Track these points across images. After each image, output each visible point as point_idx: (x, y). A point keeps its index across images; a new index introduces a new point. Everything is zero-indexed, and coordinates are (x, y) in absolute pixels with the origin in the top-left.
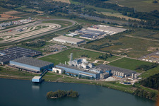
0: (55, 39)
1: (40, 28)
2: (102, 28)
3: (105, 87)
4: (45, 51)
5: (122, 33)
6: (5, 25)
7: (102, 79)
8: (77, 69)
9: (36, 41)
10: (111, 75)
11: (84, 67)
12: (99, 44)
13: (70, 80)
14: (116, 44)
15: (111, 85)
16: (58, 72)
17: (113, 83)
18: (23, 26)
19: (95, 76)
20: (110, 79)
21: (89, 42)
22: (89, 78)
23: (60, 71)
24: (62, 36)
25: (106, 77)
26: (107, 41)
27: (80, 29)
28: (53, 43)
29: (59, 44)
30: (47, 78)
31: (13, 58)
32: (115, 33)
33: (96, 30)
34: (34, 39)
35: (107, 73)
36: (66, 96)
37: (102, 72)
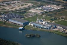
0: (30, 11)
1: (23, 5)
2: (53, 6)
3: (53, 33)
4: (25, 16)
5: (62, 9)
6: (7, 3)
7: (52, 29)
8: (40, 24)
9: (21, 11)
10: (56, 28)
12: (51, 13)
13: (36, 29)
14: (59, 14)
15: (56, 32)
16: (31, 25)
17: (57, 31)
18: (15, 4)
19: (48, 28)
21: (46, 12)
22: (45, 29)
24: (34, 9)
25: (53, 29)
26: (55, 12)
27: (43, 6)
28: (29, 12)
29: (32, 13)
30: (26, 28)
31: (10, 18)
32: (59, 9)
33: (50, 7)
34: (20, 10)
35: (54, 27)
36: (34, 36)
37: (51, 26)
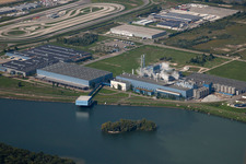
0: (115, 31)
1: (87, 11)
2: (196, 10)
3: (203, 112)
4: (97, 51)
5: (231, 17)
6: (28, 6)
7: (197, 99)
8: (154, 82)
9: (81, 35)
10: (212, 91)
11: (164, 78)
12: (190, 38)
13: (140, 102)
14: (220, 37)
15: (212, 109)
16: (120, 87)
17: (217, 105)
18: (59, 8)
19: (184, 94)
20: (211, 98)
21: (173, 35)
22: (173, 97)
23: (124, 86)
24: (126, 25)
25: (203, 95)
26: (205, 32)
27: (158, 11)
28: (112, 38)
29: (121, 38)
30: (102, 99)
31: (42, 65)
32: (218, 18)
33: (185, 12)
34: (77, 31)
35: (206, 88)
36: (134, 129)
37: (196, 87)
